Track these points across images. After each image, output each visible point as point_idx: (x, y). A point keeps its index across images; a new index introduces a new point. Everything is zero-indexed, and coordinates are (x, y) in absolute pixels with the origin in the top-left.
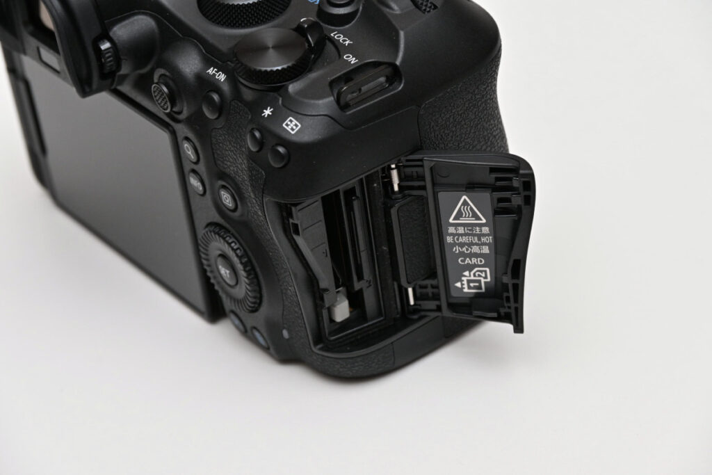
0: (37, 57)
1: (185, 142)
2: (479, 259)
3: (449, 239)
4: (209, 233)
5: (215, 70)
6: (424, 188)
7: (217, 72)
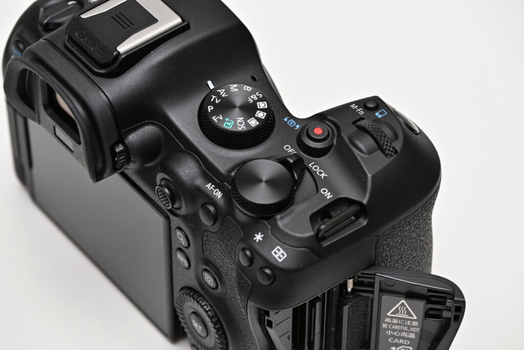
0: (53, 131)
1: (177, 230)
2: (405, 341)
3: (384, 326)
4: (185, 296)
5: (213, 186)
6: (372, 292)
7: (215, 188)
